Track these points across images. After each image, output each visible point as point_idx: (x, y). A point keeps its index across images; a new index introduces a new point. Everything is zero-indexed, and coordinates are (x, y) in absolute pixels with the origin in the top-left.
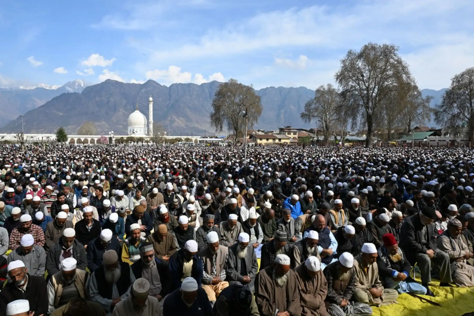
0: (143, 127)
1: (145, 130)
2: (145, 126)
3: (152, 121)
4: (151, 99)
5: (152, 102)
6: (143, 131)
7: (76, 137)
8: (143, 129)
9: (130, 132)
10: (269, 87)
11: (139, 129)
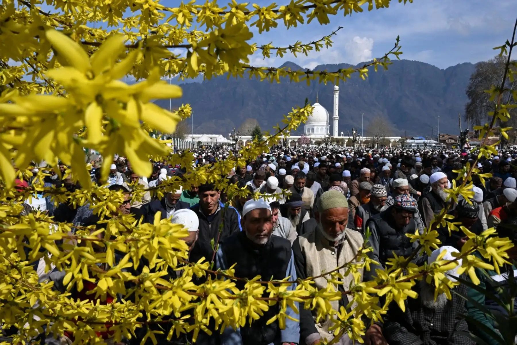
0: (325, 124)
1: (328, 129)
2: (327, 124)
3: (338, 116)
4: (337, 88)
5: (338, 92)
6: (325, 130)
7: (245, 138)
8: (324, 127)
9: (309, 131)
10: (461, 63)
11: (320, 128)
